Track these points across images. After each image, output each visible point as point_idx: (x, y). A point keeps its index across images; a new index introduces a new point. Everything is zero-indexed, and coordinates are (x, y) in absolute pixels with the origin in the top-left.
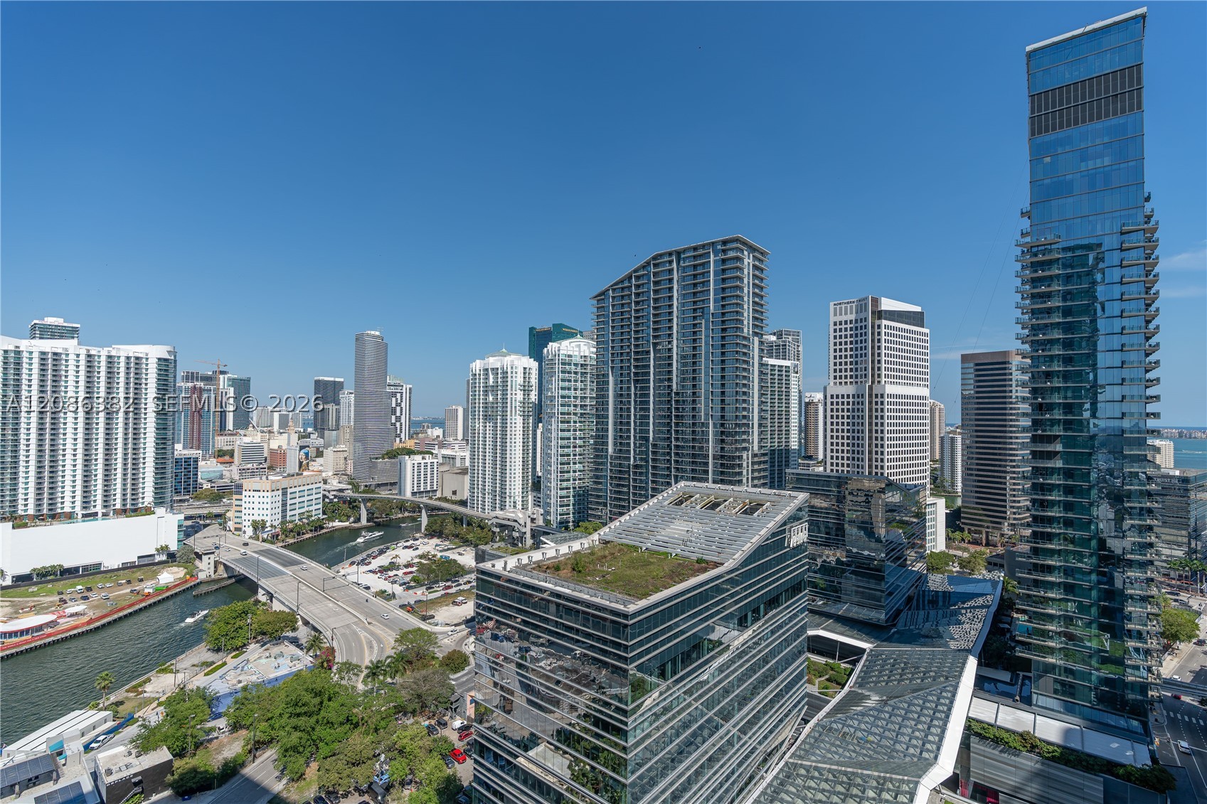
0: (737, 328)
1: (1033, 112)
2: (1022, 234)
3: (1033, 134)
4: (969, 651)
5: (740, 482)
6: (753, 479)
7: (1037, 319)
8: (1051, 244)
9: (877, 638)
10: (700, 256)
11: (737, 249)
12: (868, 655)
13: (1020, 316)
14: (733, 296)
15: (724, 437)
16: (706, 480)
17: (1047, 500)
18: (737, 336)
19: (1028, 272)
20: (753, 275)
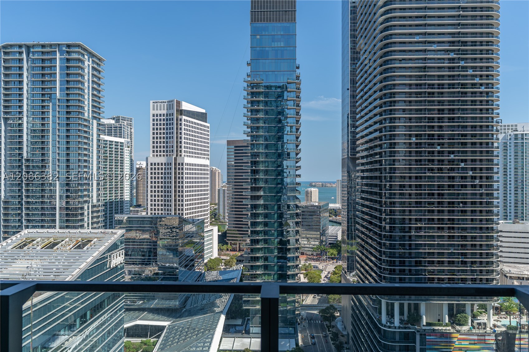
0: (79, 112)
1: (252, 9)
2: (248, 75)
3: (252, 21)
4: (221, 312)
5: (82, 227)
6: (92, 223)
7: (253, 124)
8: (259, 83)
9: (173, 317)
10: (48, 52)
11: (78, 53)
12: (167, 329)
13: (246, 121)
14: (76, 88)
15: (69, 194)
16: (54, 227)
17: (257, 222)
18: (79, 118)
19: (250, 97)
20: (92, 74)
